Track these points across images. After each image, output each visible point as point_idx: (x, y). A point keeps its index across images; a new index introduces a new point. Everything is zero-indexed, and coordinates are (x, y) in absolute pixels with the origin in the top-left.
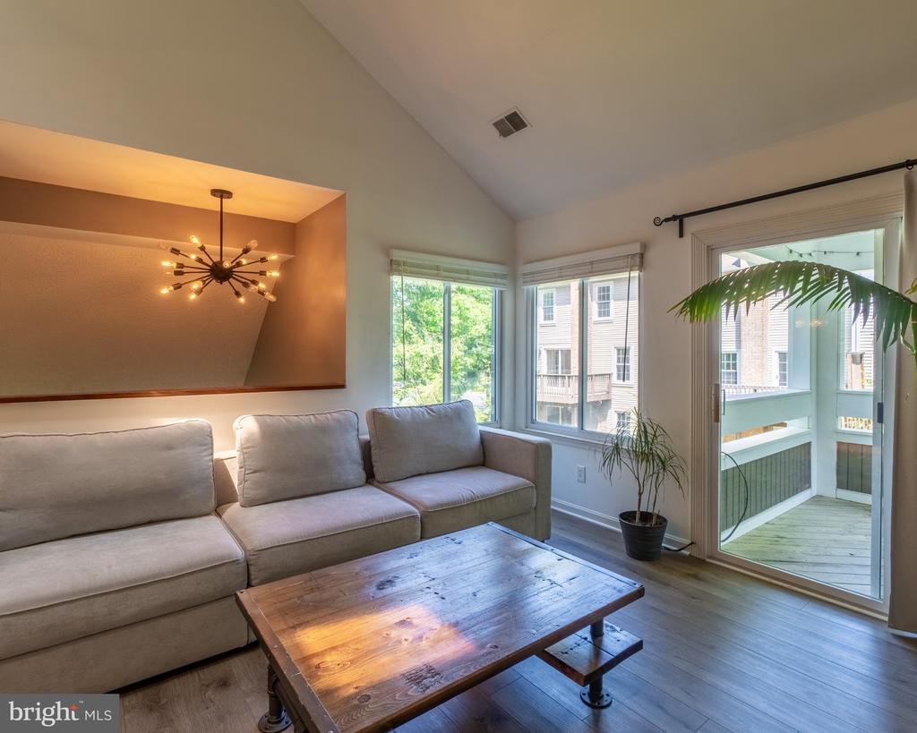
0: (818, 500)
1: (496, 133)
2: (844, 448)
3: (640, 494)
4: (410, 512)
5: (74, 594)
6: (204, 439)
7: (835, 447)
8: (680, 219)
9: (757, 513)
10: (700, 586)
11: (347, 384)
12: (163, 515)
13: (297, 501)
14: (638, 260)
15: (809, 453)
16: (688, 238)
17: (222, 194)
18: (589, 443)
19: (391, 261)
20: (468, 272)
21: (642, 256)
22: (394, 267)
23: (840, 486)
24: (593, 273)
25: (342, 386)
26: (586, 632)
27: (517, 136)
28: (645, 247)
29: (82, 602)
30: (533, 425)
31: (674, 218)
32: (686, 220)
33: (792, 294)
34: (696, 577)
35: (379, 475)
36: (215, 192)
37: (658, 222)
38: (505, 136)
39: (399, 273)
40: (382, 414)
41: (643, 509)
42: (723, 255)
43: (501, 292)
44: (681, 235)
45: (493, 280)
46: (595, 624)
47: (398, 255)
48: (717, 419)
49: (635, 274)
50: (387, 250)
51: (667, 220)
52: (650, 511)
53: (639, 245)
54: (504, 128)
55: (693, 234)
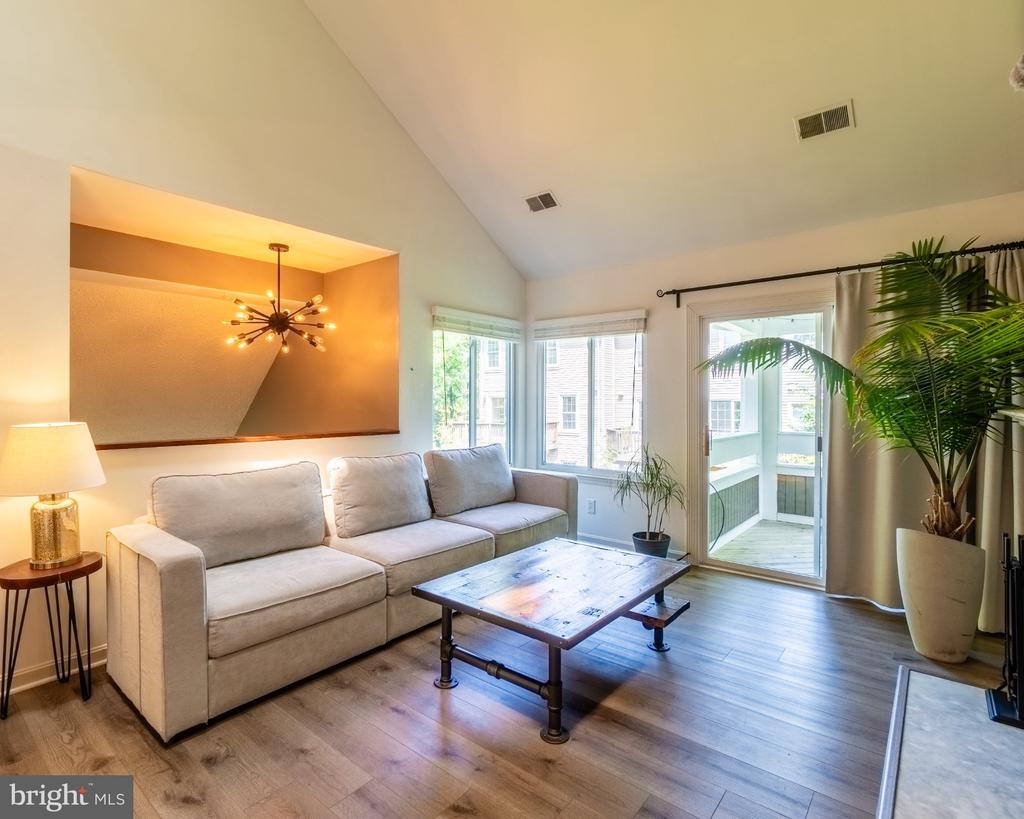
0: (763, 523)
1: (528, 207)
2: (783, 479)
3: (649, 517)
4: (486, 535)
5: (281, 598)
6: (313, 478)
7: (776, 478)
8: (677, 293)
9: (731, 529)
10: (701, 582)
11: (400, 429)
12: (293, 544)
13: (393, 530)
14: (642, 324)
15: (757, 485)
16: (683, 308)
17: (278, 247)
18: (600, 479)
19: (434, 316)
20: (491, 327)
21: (646, 320)
22: (435, 322)
23: (780, 510)
24: (600, 333)
25: (398, 432)
26: (652, 599)
27: (546, 212)
28: (648, 313)
29: (288, 604)
30: (543, 467)
31: (674, 292)
32: (682, 294)
33: (764, 363)
34: (695, 576)
35: (439, 510)
36: (273, 246)
37: (660, 294)
38: (534, 211)
39: (440, 328)
40: (439, 456)
41: (652, 530)
42: (711, 325)
43: (515, 345)
44: (678, 306)
45: (510, 334)
46: (658, 594)
47: (440, 311)
48: (707, 454)
49: (640, 336)
50: (431, 306)
51: (668, 293)
52: (657, 531)
53: (644, 311)
54: (535, 205)
55: (689, 305)
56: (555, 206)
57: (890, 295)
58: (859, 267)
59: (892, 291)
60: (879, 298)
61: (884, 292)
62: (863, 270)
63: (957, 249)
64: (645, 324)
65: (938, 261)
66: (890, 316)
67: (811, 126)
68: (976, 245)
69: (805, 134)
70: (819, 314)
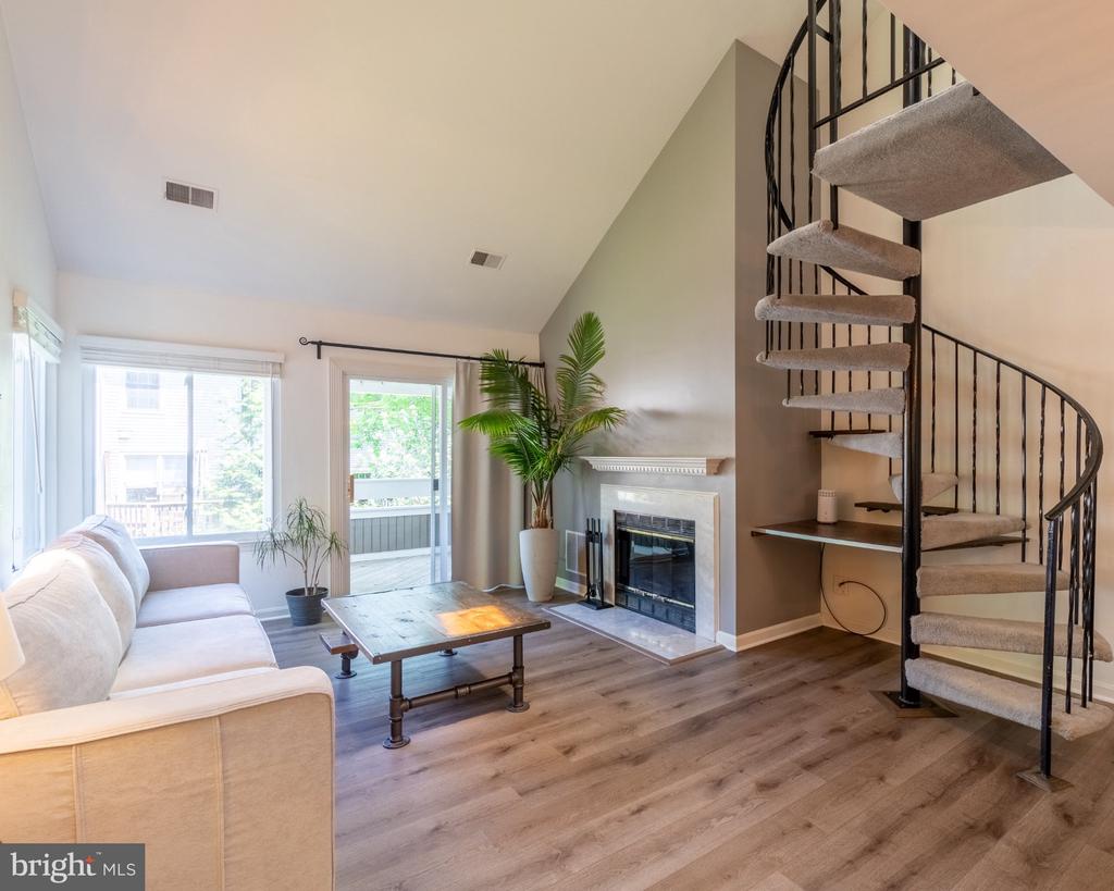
3: (306, 572)
8: (319, 344)
16: (325, 361)
21: (282, 364)
31: (316, 343)
32: (323, 347)
37: (303, 342)
42: (352, 381)
44: (319, 357)
49: (271, 380)
51: (310, 342)
53: (283, 356)
54: (176, 192)
55: (331, 359)
56: (211, 207)
57: (486, 382)
58: (468, 358)
59: (487, 379)
60: (480, 382)
61: (483, 379)
62: (472, 361)
64: (278, 369)
65: (510, 365)
66: (487, 396)
67: (480, 259)
68: (525, 360)
69: (473, 261)
70: (439, 387)
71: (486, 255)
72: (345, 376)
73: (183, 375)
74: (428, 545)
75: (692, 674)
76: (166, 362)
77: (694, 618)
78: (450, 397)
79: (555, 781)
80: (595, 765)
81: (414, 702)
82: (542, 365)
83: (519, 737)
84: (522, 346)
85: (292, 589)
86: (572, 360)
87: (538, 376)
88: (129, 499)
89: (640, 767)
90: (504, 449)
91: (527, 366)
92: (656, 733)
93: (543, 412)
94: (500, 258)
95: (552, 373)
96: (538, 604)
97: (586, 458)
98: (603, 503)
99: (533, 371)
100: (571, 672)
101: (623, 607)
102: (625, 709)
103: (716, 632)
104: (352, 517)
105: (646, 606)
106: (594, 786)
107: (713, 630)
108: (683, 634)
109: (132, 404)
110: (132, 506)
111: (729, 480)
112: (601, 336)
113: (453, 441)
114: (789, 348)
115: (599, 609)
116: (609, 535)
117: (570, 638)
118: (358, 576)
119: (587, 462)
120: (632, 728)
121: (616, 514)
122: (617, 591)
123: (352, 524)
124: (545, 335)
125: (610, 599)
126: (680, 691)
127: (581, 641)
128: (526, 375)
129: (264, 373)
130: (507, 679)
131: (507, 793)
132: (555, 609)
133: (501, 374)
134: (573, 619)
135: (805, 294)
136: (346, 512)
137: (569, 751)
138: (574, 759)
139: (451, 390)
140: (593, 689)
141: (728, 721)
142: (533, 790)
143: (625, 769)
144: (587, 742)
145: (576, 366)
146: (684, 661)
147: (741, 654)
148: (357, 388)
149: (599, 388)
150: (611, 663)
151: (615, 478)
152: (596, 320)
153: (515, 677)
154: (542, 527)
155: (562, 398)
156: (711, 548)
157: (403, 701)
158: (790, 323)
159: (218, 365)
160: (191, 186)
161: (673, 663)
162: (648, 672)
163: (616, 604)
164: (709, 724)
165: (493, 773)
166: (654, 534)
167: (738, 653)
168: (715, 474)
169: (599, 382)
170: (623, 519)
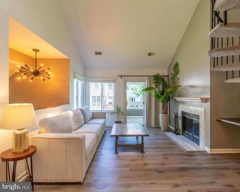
3: (118, 118)
8: (121, 76)
16: (122, 79)
17: (36, 51)
19: (75, 75)
20: (82, 79)
32: (122, 77)
36: (34, 50)
37: (119, 76)
38: (96, 55)
44: (121, 78)
50: (74, 73)
52: (119, 121)
53: (115, 79)
54: (97, 53)
55: (123, 79)
56: (102, 55)
57: (154, 81)
58: (150, 76)
59: (154, 80)
60: (153, 81)
61: (153, 80)
62: (151, 77)
63: (162, 75)
64: (115, 81)
65: (160, 77)
66: (154, 84)
67: (150, 54)
68: (163, 75)
69: (148, 55)
70: (144, 83)
71: (151, 53)
72: (126, 82)
73: (101, 83)
74: (142, 116)
75: (191, 156)
76: (98, 81)
77: (199, 141)
78: (146, 85)
79: (138, 170)
80: (150, 170)
81: (119, 146)
82: (168, 76)
83: (138, 159)
84: (163, 72)
85: (116, 121)
86: (173, 74)
87: (166, 78)
88: (109, 104)
89: (159, 174)
90: (156, 95)
91: (164, 77)
92: (170, 167)
93: (168, 87)
94: (154, 53)
95: (170, 77)
96: (163, 131)
97: (175, 98)
98: (179, 109)
99: (165, 77)
100: (159, 148)
101: (183, 135)
102: (166, 159)
103: (204, 146)
104: (127, 109)
105: (188, 136)
106: (146, 174)
107: (204, 145)
108: (196, 145)
109: (109, 88)
110: (109, 105)
111: (209, 104)
112: (179, 68)
113: (147, 94)
114: (222, 65)
115: (176, 135)
116: (180, 117)
117: (165, 140)
118: (128, 120)
119: (175, 99)
120: (165, 164)
121: (182, 112)
122: (182, 131)
123: (127, 110)
124: (169, 69)
125: (181, 133)
126: (184, 159)
127: (167, 141)
128: (163, 79)
129: (112, 82)
130: (139, 146)
131: (128, 169)
132: (166, 133)
133: (158, 79)
134: (168, 136)
135: (219, 48)
136: (126, 108)
137: (146, 165)
138: (146, 167)
139: (146, 83)
140: (162, 153)
141: (193, 171)
142: (133, 170)
143: (156, 173)
144: (151, 164)
145: (174, 75)
146: (191, 152)
147: (211, 154)
148: (128, 84)
149: (178, 80)
150: (171, 148)
151: (183, 103)
152: (178, 64)
153: (141, 146)
154: (165, 114)
155: (172, 83)
156: (203, 123)
157: (117, 145)
158: (217, 57)
159: (106, 81)
160: (98, 52)
161: (187, 152)
162: (178, 152)
163: (182, 134)
164: (186, 170)
165: (128, 164)
166: (190, 118)
167: (210, 154)
168: (205, 102)
169: (178, 79)
170: (184, 113)
